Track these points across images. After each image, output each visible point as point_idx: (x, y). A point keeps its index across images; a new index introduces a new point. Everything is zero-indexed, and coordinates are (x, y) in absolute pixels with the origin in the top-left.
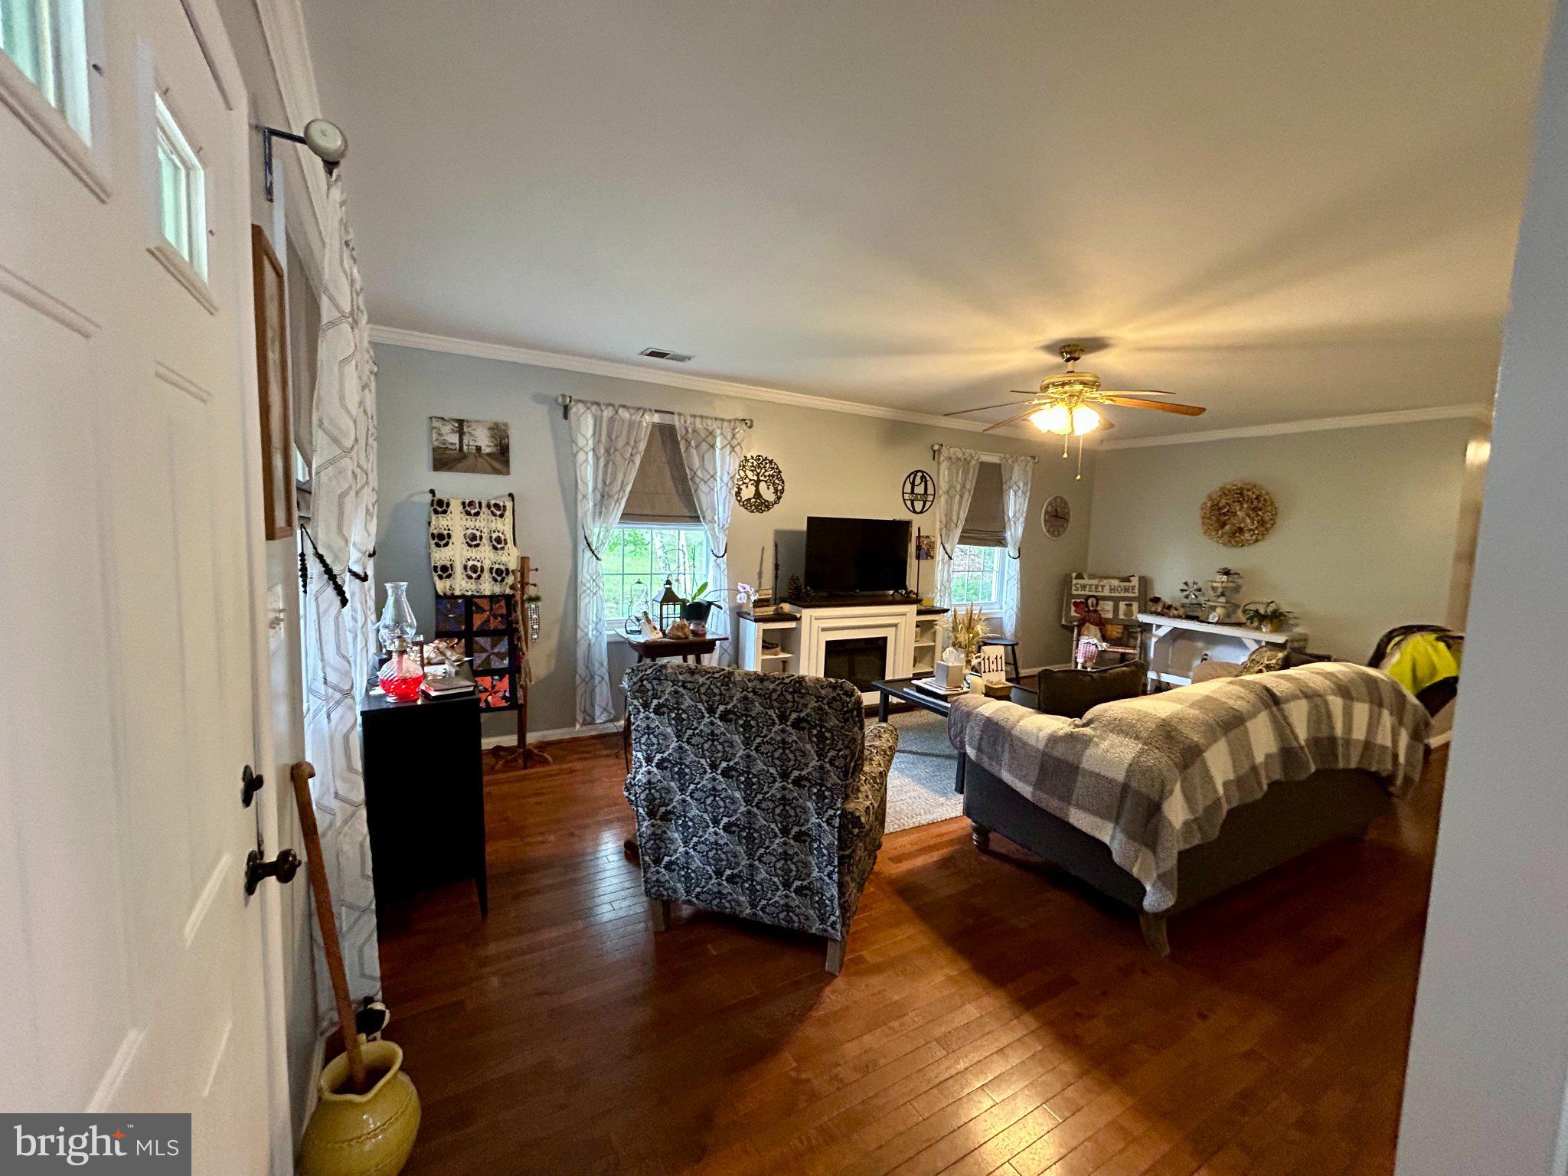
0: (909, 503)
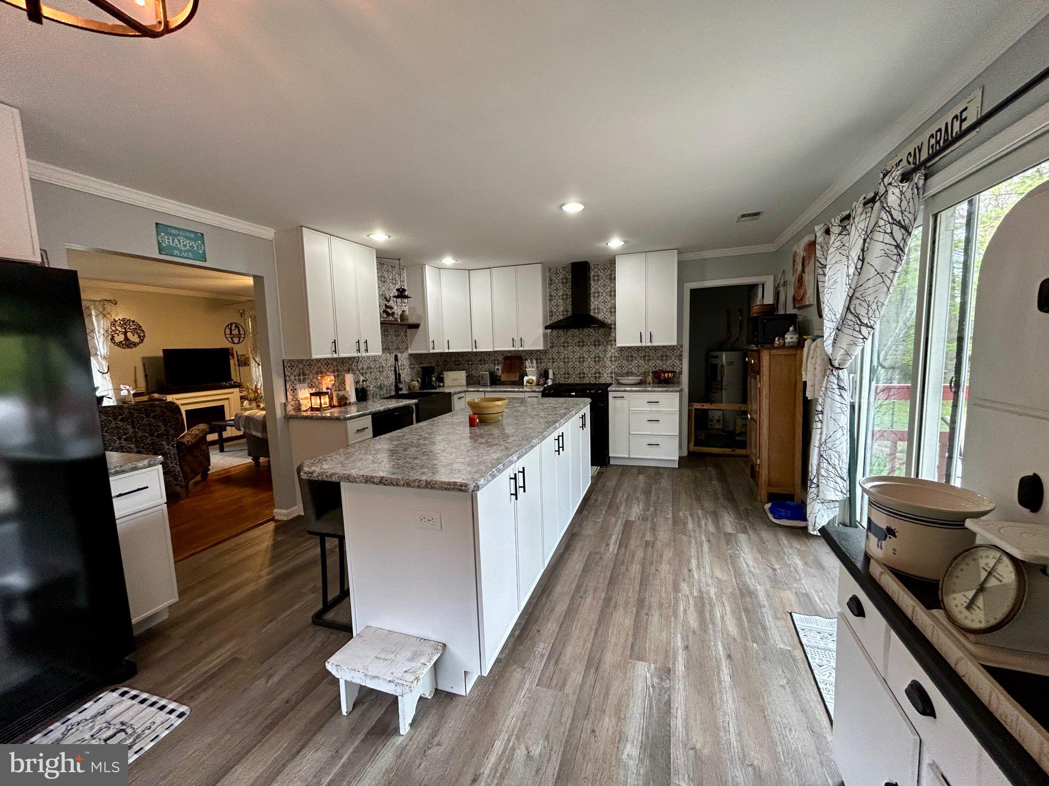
0: (230, 339)
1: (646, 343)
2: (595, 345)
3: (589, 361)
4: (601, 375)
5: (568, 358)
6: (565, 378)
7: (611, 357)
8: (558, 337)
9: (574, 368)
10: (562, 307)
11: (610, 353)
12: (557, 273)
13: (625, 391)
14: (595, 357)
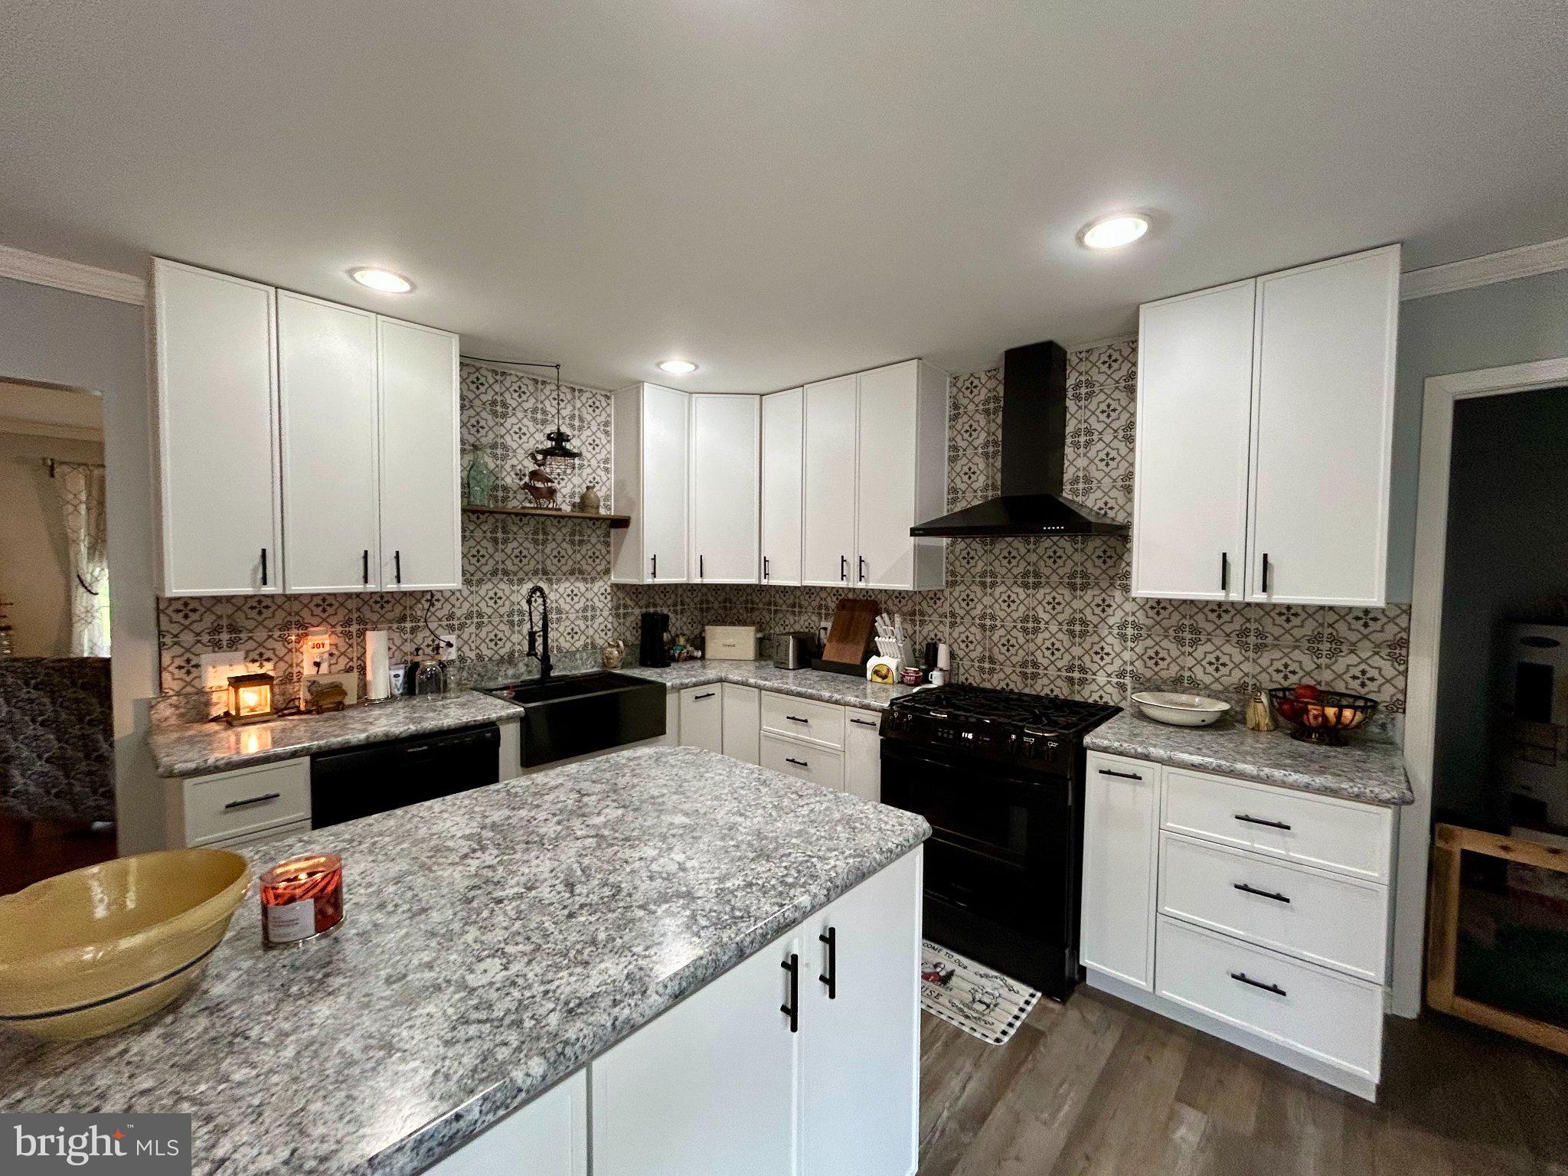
1: (1245, 590)
2: (1073, 587)
3: (1052, 632)
4: (1089, 676)
5: (993, 618)
6: (982, 670)
7: (1123, 625)
8: (969, 558)
9: (1008, 646)
10: (982, 478)
11: (1119, 614)
12: (972, 387)
13: (1146, 757)
14: (1072, 622)
